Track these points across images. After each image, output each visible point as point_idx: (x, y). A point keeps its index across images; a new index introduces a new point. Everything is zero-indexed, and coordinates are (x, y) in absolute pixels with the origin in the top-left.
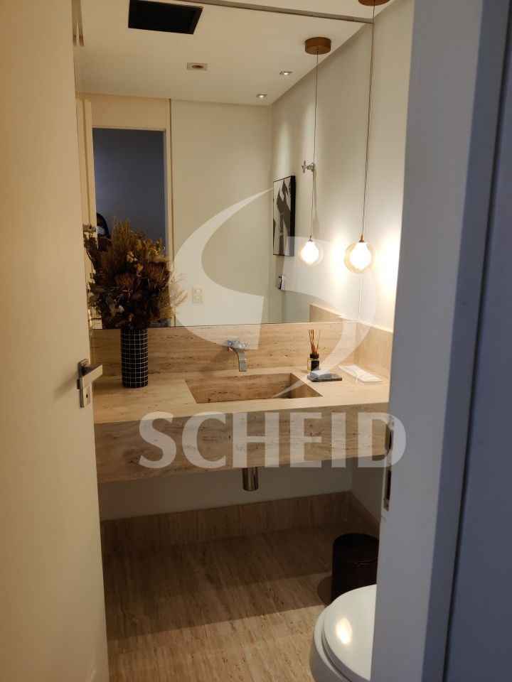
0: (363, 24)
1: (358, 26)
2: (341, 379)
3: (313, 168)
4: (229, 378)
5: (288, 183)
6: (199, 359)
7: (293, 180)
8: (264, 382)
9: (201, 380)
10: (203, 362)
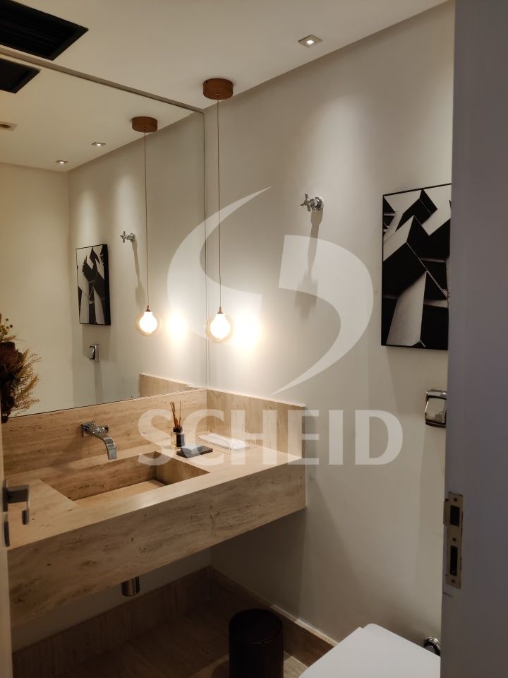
0: (192, 112)
1: (187, 113)
2: (211, 451)
3: (132, 239)
4: (91, 468)
5: (98, 251)
6: (49, 451)
7: (105, 249)
8: (129, 466)
9: (59, 476)
10: (54, 454)
